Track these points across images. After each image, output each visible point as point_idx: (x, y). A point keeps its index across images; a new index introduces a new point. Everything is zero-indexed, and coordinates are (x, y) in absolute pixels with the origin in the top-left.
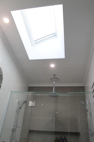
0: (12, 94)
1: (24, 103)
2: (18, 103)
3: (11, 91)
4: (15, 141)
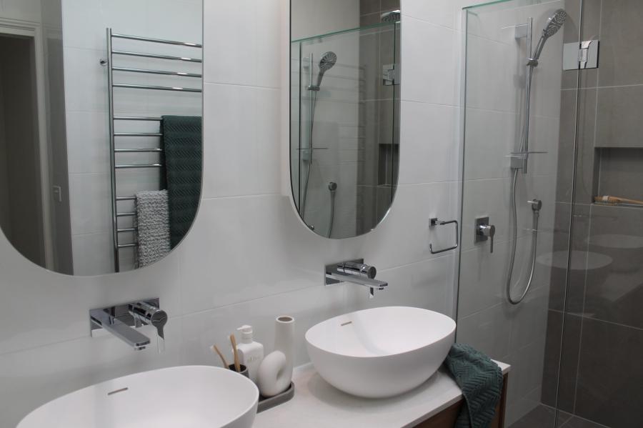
1: (546, 36)
2: (518, 40)
3: (463, 9)
4: (534, 200)
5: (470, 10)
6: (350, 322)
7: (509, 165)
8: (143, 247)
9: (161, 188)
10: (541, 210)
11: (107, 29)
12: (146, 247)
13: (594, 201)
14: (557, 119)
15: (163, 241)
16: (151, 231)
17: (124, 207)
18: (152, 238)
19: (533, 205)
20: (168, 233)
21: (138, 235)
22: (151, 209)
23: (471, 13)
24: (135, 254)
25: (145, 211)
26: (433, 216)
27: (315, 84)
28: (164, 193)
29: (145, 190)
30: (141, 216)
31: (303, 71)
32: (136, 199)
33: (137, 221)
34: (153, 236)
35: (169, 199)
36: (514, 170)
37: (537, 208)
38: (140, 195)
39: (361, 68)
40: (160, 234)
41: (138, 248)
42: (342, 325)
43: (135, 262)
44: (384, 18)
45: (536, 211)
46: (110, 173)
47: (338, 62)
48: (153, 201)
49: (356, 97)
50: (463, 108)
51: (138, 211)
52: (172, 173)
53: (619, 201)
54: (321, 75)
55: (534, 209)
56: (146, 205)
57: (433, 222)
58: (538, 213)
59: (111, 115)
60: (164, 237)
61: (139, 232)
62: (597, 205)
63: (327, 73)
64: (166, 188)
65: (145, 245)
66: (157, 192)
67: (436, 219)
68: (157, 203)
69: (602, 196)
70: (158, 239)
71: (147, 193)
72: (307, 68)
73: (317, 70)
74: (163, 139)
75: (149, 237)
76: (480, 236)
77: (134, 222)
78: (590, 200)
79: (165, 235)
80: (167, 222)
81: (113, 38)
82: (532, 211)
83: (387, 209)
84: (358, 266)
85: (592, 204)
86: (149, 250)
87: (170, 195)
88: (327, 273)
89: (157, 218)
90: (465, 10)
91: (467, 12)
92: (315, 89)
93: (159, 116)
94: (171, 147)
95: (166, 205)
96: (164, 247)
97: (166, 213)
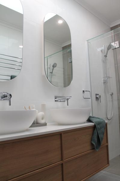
1: (108, 49)
2: (101, 51)
4: (111, 93)
5: (88, 41)
7: (103, 82)
10: (113, 95)
27: (51, 71)
31: (48, 68)
37: (112, 95)
39: (63, 68)
47: (57, 66)
49: (62, 76)
54: (53, 69)
57: (84, 91)
63: (54, 69)
72: (49, 68)
73: (52, 68)
76: (97, 98)
88: (55, 98)
92: (52, 73)
93: (11, 75)
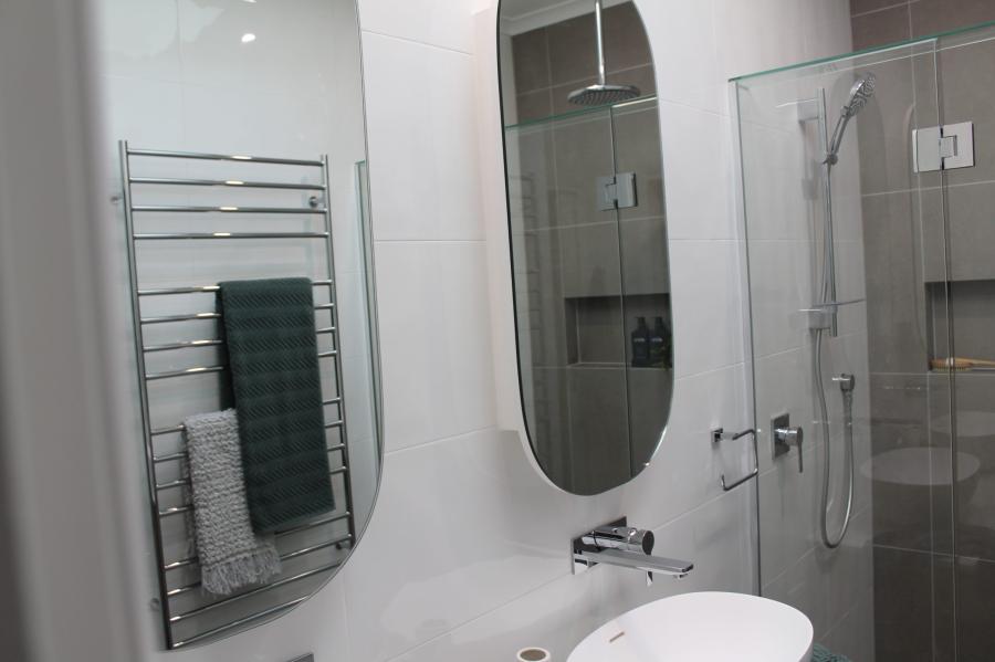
0: (746, 89)
1: (848, 116)
2: (802, 123)
3: (730, 80)
4: (843, 376)
5: (740, 82)
6: (622, 634)
7: (807, 324)
8: (201, 511)
9: (224, 406)
11: (120, 142)
12: (207, 511)
13: (931, 367)
14: (861, 241)
15: (235, 496)
16: (214, 482)
17: (165, 445)
18: (216, 494)
19: (842, 383)
20: (242, 482)
21: (191, 491)
22: (211, 445)
23: (741, 87)
24: (187, 523)
25: (202, 451)
26: (715, 426)
28: (230, 414)
29: (196, 413)
30: (196, 459)
32: (184, 430)
33: (189, 466)
34: (217, 490)
35: (239, 424)
36: (815, 332)
37: (847, 389)
38: (190, 422)
40: (229, 485)
41: (192, 514)
42: (611, 641)
43: (189, 537)
44: (573, 98)
45: (848, 393)
46: (137, 388)
48: (215, 430)
50: (744, 241)
51: (190, 450)
52: (243, 379)
53: (971, 365)
55: (843, 390)
56: (203, 440)
57: (717, 435)
58: (850, 396)
59: (134, 289)
60: (236, 489)
61: (194, 486)
62: (939, 374)
64: (233, 406)
65: (205, 507)
66: (218, 415)
67: (721, 430)
68: (219, 433)
69: (944, 358)
70: (226, 495)
71: (202, 417)
74: (222, 324)
75: (210, 493)
77: (181, 469)
78: (926, 365)
79: (237, 486)
80: (239, 463)
81: (130, 157)
82: (839, 392)
83: (661, 430)
84: (620, 531)
85: (929, 373)
86: (214, 515)
87: (241, 417)
88: (575, 552)
89: (222, 458)
90: (734, 83)
91: (737, 86)
94: (238, 335)
95: (236, 435)
96: (236, 507)
97: (237, 448)
